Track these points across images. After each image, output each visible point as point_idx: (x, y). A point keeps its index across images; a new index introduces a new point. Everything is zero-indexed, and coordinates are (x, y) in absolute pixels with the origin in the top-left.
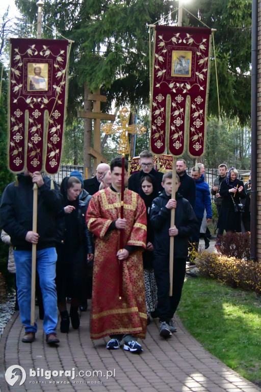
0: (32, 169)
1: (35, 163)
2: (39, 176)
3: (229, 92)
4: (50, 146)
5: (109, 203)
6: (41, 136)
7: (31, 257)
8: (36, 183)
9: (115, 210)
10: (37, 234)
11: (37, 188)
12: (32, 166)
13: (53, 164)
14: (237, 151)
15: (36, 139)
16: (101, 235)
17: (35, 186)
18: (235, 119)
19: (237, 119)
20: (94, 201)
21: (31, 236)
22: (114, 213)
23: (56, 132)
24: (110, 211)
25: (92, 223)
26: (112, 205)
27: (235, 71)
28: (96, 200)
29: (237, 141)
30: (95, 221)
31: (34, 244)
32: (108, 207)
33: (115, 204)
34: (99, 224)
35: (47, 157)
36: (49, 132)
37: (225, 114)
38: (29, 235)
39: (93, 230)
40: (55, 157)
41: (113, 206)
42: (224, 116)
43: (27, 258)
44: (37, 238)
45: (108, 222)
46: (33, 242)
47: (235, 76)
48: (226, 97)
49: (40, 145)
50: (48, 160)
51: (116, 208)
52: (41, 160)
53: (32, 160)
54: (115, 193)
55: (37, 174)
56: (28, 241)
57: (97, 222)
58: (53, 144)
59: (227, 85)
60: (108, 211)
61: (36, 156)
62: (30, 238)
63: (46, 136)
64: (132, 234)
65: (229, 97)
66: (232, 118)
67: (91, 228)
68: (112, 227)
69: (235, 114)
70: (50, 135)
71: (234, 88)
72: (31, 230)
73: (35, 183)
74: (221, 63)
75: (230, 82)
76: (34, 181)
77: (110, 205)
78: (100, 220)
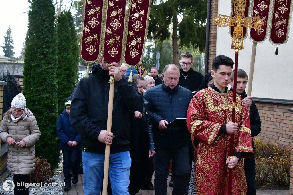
0: (108, 59)
1: (113, 52)
2: (117, 68)
3: (194, 34)
4: (131, 33)
5: (215, 105)
6: (122, 22)
7: (103, 161)
8: (113, 76)
9: (222, 112)
10: (112, 134)
11: (114, 81)
12: (109, 56)
13: (134, 54)
14: (197, 67)
15: (116, 25)
16: (209, 140)
17: (111, 79)
18: (197, 49)
19: (198, 49)
20: (198, 101)
21: (104, 136)
22: (221, 116)
23: (139, 19)
24: (217, 113)
25: (198, 126)
26: (218, 107)
27: (198, 23)
28: (200, 100)
29: (198, 61)
30: (202, 124)
31: (108, 144)
32: (215, 108)
33: (221, 106)
34: (207, 127)
35: (128, 46)
36: (130, 18)
37: (192, 46)
38: (102, 135)
39: (198, 134)
40: (136, 46)
41: (220, 107)
42: (191, 47)
43: (98, 162)
44: (112, 138)
45: (218, 126)
46: (107, 143)
47: (198, 25)
48: (193, 37)
49: (119, 32)
50: (128, 49)
51: (223, 110)
52: (119, 49)
53: (110, 49)
54: (219, 94)
55: (114, 65)
56: (102, 141)
57: (204, 125)
58: (134, 32)
59: (193, 30)
60: (214, 112)
61: (114, 45)
62: (103, 138)
63: (127, 22)
64: (240, 138)
65: (194, 36)
66: (196, 48)
67: (196, 131)
68: (223, 131)
69: (197, 46)
70: (131, 22)
71: (197, 32)
72: (105, 128)
73: (111, 75)
74: (191, 18)
75: (195, 29)
76: (110, 73)
77: (216, 107)
78: (207, 123)
